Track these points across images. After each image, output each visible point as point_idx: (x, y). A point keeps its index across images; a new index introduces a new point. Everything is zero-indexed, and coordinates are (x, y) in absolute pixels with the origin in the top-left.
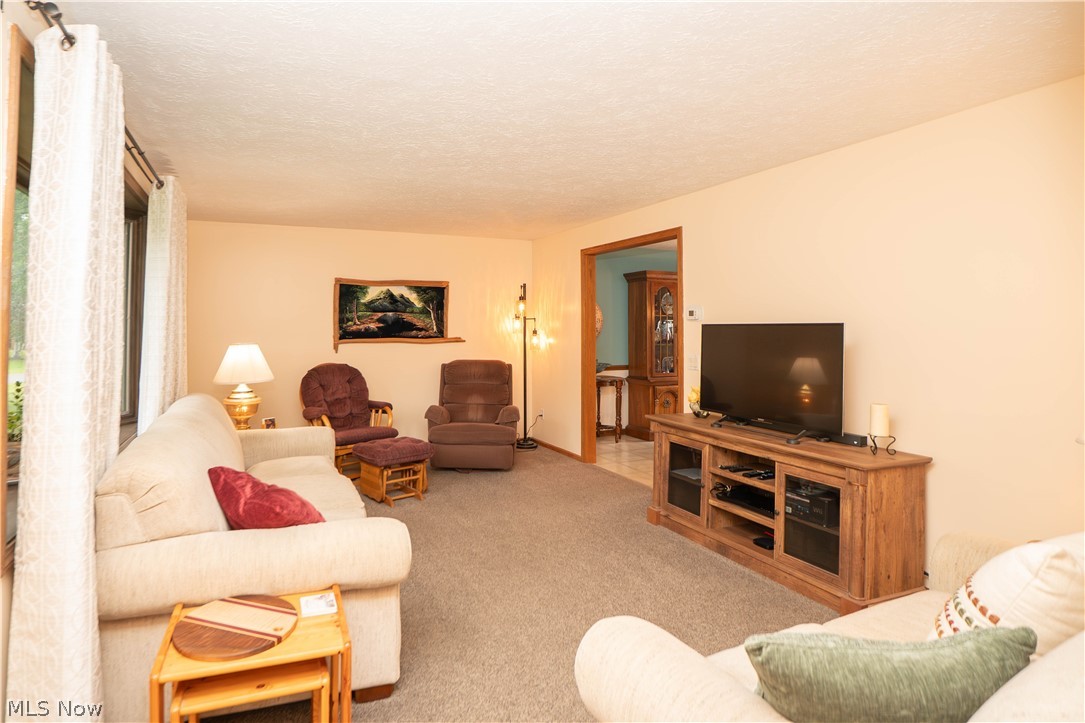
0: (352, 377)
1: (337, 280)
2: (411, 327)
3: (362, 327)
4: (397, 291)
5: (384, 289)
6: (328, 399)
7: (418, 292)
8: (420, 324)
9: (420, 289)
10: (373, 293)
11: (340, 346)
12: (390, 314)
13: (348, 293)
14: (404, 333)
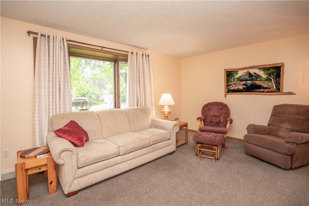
2: (260, 87)
3: (236, 88)
4: (252, 71)
5: (246, 71)
6: (211, 115)
7: (264, 70)
8: (265, 86)
9: (265, 69)
10: (240, 73)
11: (227, 96)
12: (249, 82)
13: (229, 74)
14: (256, 90)
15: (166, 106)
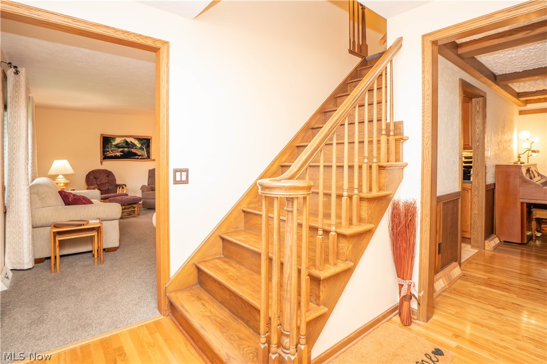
0: (109, 174)
1: (101, 135)
2: (135, 154)
3: (113, 155)
4: (129, 140)
5: (123, 139)
6: (98, 183)
7: (138, 140)
8: (139, 154)
9: (139, 139)
10: (118, 141)
11: (104, 163)
12: (126, 149)
13: (106, 141)
14: (132, 157)
15: (61, 176)
